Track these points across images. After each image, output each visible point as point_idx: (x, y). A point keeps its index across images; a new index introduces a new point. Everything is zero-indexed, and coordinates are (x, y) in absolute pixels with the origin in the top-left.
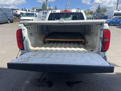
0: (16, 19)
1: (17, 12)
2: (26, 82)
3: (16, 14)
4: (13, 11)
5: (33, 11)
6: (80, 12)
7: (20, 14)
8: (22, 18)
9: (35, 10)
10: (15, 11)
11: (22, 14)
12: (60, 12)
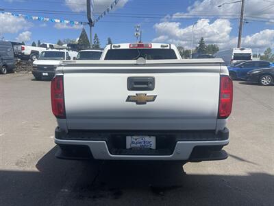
0: (21, 65)
1: (23, 49)
2: (62, 190)
3: (21, 53)
4: (15, 47)
5: (60, 47)
6: (168, 48)
7: (31, 53)
8: (37, 62)
9: (65, 45)
10: (20, 47)
11: (35, 53)
12: (128, 48)
